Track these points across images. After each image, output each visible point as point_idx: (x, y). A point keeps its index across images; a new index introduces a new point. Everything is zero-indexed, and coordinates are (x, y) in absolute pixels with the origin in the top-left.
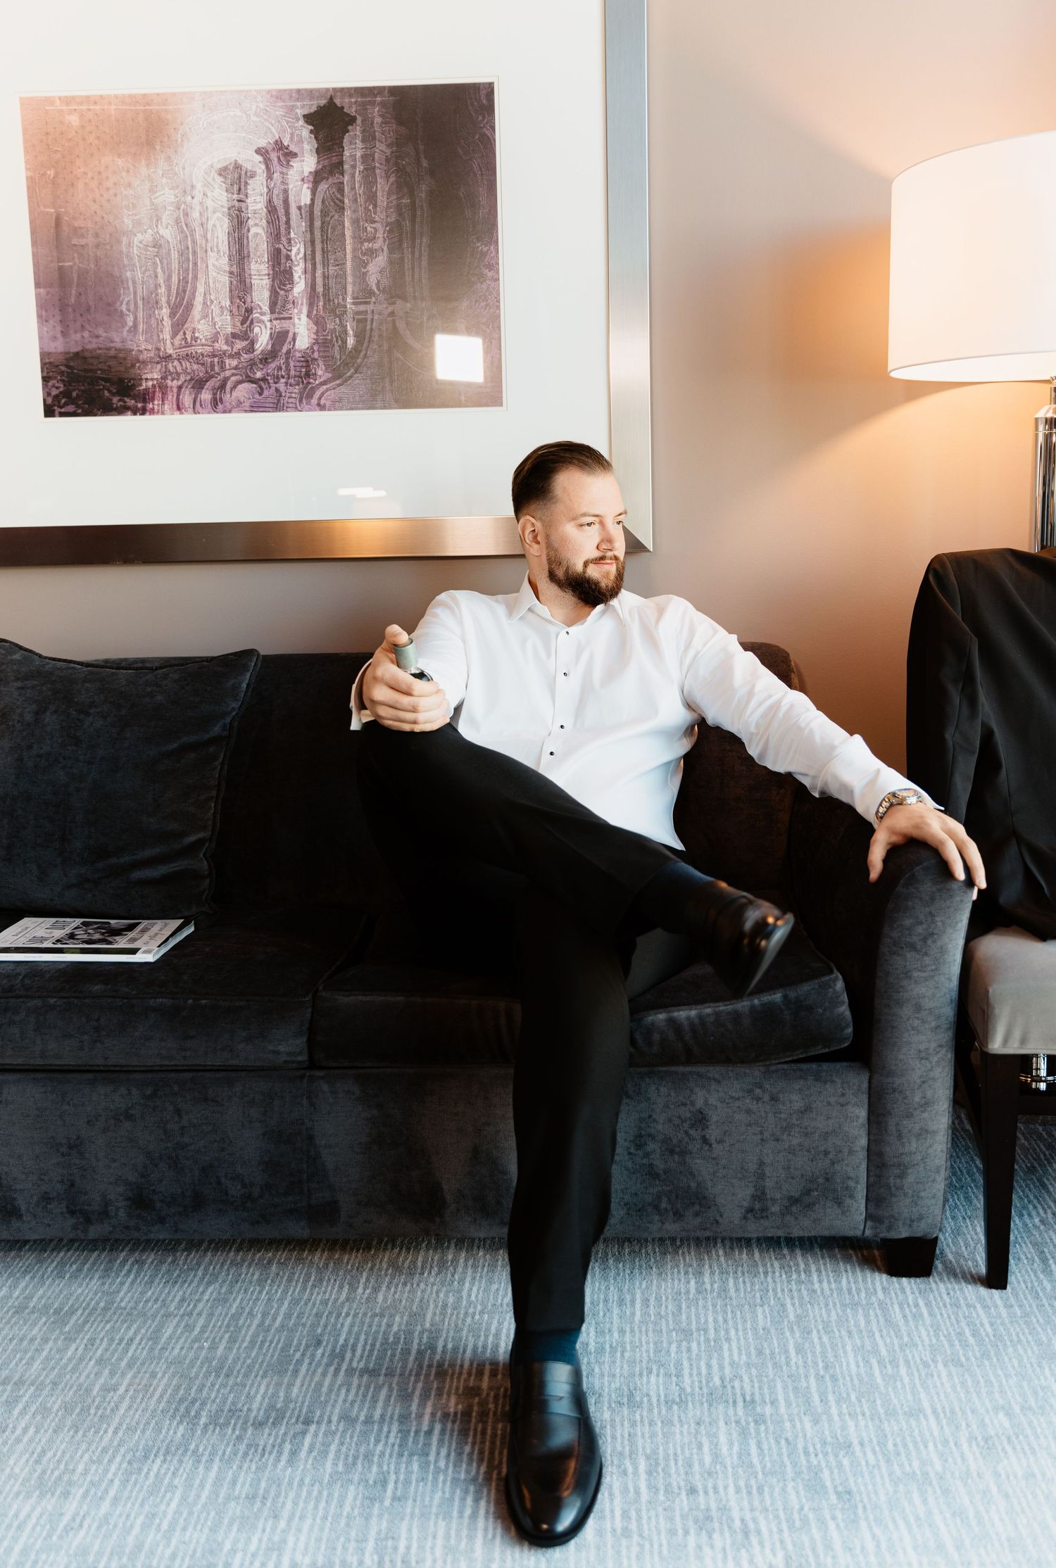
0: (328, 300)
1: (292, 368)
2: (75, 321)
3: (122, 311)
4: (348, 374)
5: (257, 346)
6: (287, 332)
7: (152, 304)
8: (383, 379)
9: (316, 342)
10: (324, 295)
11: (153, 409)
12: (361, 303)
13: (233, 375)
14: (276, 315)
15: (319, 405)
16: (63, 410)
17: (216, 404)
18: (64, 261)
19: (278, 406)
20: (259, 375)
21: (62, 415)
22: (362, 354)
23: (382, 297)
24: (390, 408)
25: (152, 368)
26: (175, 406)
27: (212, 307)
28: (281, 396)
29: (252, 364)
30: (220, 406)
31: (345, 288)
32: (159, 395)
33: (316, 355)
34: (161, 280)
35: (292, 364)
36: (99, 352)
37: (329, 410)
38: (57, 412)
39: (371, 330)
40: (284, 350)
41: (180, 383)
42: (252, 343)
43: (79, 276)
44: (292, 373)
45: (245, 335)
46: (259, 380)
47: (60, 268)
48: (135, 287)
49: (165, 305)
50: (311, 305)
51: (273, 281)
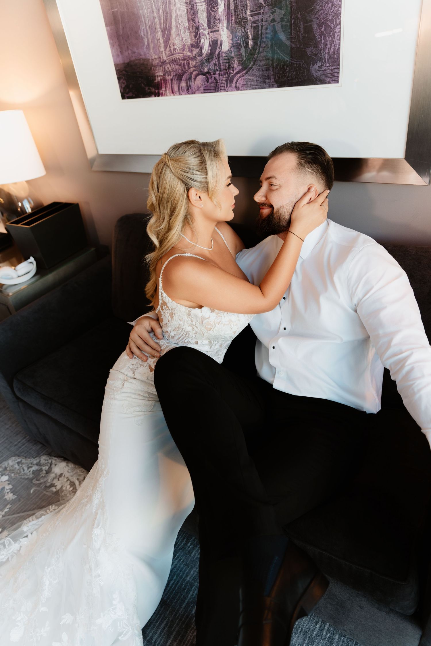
0: (237, 15)
1: (221, 64)
2: (124, 44)
3: (141, 36)
4: (250, 66)
5: (203, 51)
6: (217, 40)
7: (154, 30)
8: (268, 68)
9: (233, 46)
10: (235, 12)
11: (162, 93)
12: (255, 15)
13: (194, 70)
14: (211, 30)
15: (236, 87)
16: (128, 95)
17: (189, 90)
18: (114, 9)
19: (216, 89)
20: (206, 70)
21: (129, 98)
22: (257, 51)
23: (267, 9)
24: (273, 87)
25: (159, 69)
26: (171, 91)
27: (180, 28)
28: (217, 82)
29: (202, 63)
30: (190, 90)
31: (246, 5)
32: (163, 85)
33: (233, 55)
34: (155, 14)
35: (221, 62)
36: (136, 61)
37: (241, 90)
38: (126, 97)
39: (262, 33)
40: (217, 53)
41: (172, 77)
42: (201, 49)
43: (121, 17)
44: (222, 67)
45: (197, 45)
46: (207, 73)
47: (113, 12)
48: (145, 20)
49: (159, 30)
50: (228, 20)
51: (208, 6)
